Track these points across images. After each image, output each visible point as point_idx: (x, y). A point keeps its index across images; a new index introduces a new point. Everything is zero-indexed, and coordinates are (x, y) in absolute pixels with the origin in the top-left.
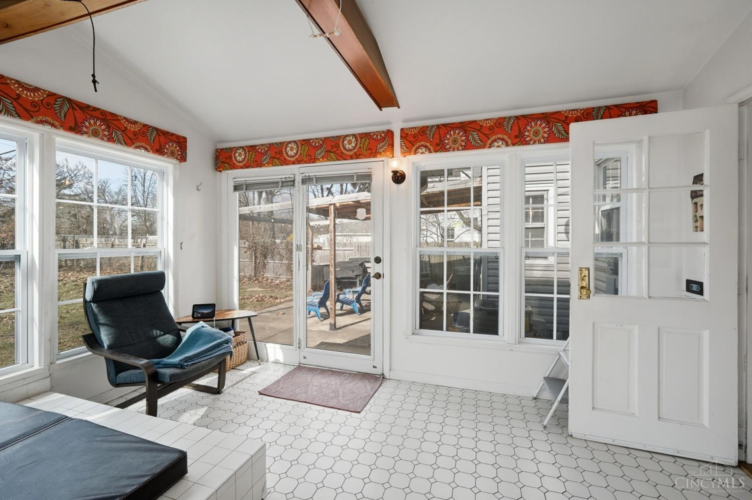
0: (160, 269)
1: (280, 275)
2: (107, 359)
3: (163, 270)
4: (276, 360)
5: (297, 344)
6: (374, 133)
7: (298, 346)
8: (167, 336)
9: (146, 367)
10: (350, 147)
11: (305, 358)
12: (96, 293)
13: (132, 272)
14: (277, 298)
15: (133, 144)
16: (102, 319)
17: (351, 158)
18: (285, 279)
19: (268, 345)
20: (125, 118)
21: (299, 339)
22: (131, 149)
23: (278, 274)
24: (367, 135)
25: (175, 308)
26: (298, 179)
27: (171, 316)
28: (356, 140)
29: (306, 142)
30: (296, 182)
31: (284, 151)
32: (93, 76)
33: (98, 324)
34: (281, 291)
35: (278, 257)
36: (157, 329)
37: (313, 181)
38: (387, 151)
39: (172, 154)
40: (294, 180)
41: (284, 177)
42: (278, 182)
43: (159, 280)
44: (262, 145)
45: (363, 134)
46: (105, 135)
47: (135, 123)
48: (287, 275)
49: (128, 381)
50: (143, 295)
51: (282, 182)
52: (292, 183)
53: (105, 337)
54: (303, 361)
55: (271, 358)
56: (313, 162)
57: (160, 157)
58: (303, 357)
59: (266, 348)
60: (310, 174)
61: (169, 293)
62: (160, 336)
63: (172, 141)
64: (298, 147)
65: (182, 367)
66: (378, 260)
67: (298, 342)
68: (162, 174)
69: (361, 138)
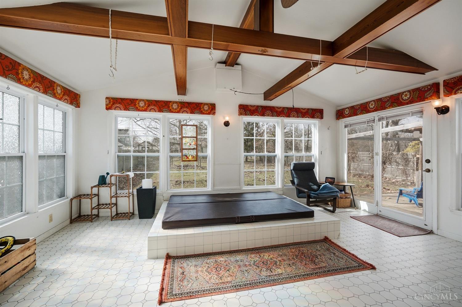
0: (313, 161)
1: (396, 176)
2: (297, 188)
3: (315, 162)
4: (364, 209)
5: (376, 203)
6: (423, 87)
7: (376, 204)
8: (315, 186)
9: (307, 192)
10: (406, 98)
11: (380, 211)
12: (294, 167)
13: (304, 162)
14: (389, 190)
15: (304, 116)
16: (295, 176)
17: (407, 104)
18: (401, 180)
19: (360, 201)
20: (302, 108)
21: (377, 201)
22: (304, 119)
23: (395, 175)
24: (418, 89)
25: (319, 178)
26: (377, 119)
27: (317, 180)
28: (410, 93)
29: (380, 100)
30: (375, 121)
31: (368, 106)
32: (293, 105)
33: (294, 177)
34: (395, 187)
35: (395, 163)
36: (312, 183)
37: (384, 119)
38: (432, 96)
39: (318, 117)
40: (374, 120)
41: (369, 118)
42: (366, 122)
43: (313, 165)
44: (357, 105)
45: (415, 89)
46: (296, 116)
47: (305, 109)
48: (402, 176)
49: (302, 196)
50: (307, 170)
51: (368, 122)
52: (373, 121)
53: (296, 181)
54: (379, 213)
55: (362, 209)
56: (384, 110)
57: (313, 119)
58: (379, 211)
59: (360, 203)
60: (383, 116)
61: (316, 170)
62: (312, 186)
63: (317, 112)
64: (375, 103)
65: (318, 195)
66: (428, 161)
67: (376, 202)
68: (315, 125)
69: (413, 92)
